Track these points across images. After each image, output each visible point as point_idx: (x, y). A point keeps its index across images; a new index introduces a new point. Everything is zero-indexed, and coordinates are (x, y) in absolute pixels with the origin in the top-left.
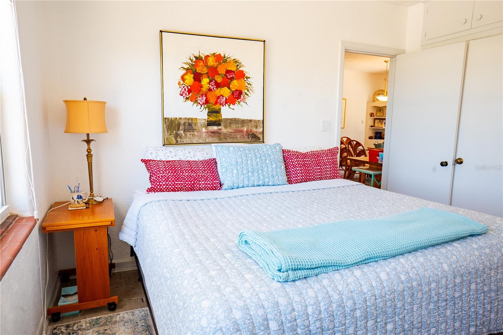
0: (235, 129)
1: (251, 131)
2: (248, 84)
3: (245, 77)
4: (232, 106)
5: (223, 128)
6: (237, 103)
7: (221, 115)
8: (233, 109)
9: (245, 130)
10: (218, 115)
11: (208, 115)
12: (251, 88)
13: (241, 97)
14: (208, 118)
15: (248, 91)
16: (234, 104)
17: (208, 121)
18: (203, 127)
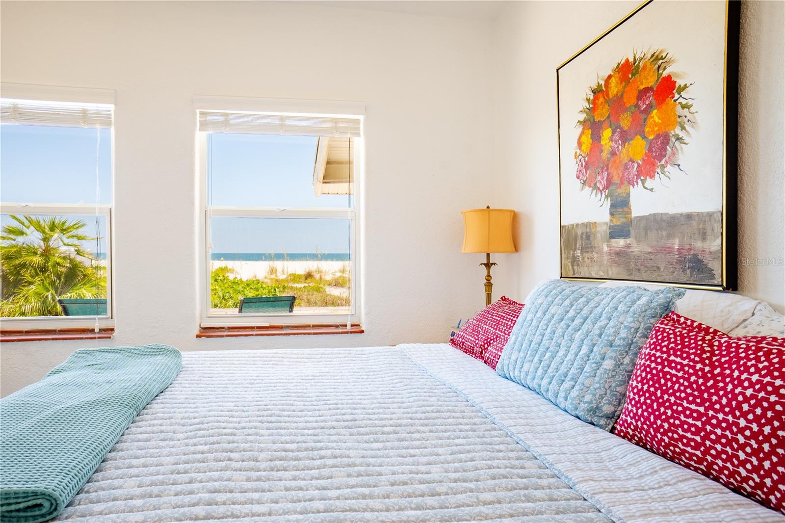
0: (654, 243)
1: (690, 249)
2: (683, 107)
3: (675, 91)
4: (649, 183)
5: (634, 241)
6: (659, 170)
7: (630, 209)
8: (651, 190)
9: (677, 247)
10: (626, 209)
11: (612, 214)
12: (689, 117)
13: (668, 152)
14: (611, 220)
15: (683, 128)
16: (652, 177)
17: (610, 227)
18: (604, 242)
